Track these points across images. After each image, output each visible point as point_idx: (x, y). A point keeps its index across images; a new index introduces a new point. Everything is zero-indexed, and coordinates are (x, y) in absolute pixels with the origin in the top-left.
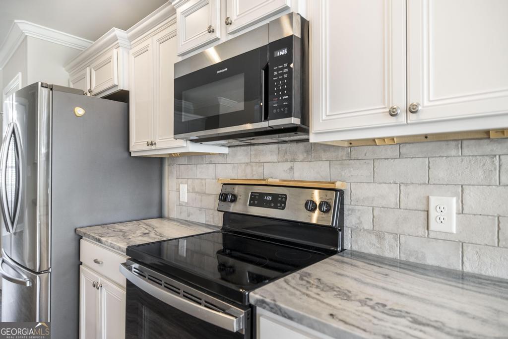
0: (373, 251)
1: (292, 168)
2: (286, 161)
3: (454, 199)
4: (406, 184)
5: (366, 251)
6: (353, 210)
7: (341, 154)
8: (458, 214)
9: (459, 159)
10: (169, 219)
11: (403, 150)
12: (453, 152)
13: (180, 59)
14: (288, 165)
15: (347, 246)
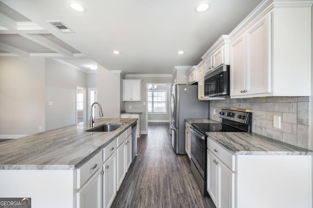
0: (259, 133)
1: (240, 105)
2: (238, 102)
3: (280, 117)
4: (268, 112)
5: (258, 133)
6: (255, 119)
7: (252, 101)
8: (281, 122)
9: (281, 104)
10: (211, 120)
11: (267, 100)
12: (280, 101)
13: (206, 75)
14: (239, 104)
15: (253, 131)
